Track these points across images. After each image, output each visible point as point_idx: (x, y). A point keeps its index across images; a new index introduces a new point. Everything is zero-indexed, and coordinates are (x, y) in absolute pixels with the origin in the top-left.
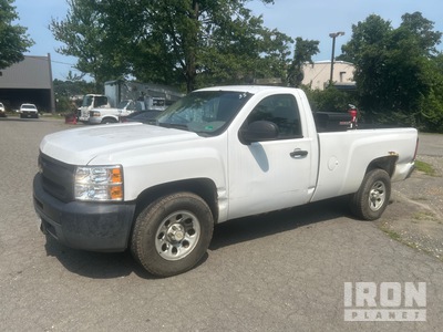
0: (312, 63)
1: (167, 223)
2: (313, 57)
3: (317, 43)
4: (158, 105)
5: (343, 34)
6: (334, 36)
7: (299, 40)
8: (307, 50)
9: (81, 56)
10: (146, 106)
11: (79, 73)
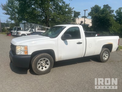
0: (78, 18)
1: (41, 61)
2: (79, 16)
3: (80, 12)
4: (39, 30)
5: (87, 10)
6: (85, 11)
7: (75, 11)
8: (77, 14)
9: (11, 15)
10: (35, 30)
11: (10, 20)
